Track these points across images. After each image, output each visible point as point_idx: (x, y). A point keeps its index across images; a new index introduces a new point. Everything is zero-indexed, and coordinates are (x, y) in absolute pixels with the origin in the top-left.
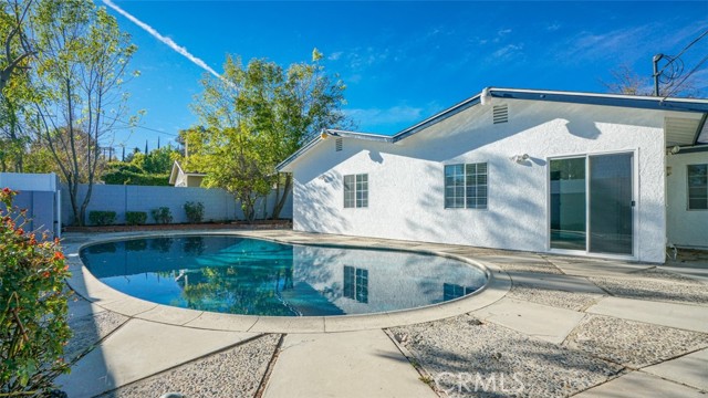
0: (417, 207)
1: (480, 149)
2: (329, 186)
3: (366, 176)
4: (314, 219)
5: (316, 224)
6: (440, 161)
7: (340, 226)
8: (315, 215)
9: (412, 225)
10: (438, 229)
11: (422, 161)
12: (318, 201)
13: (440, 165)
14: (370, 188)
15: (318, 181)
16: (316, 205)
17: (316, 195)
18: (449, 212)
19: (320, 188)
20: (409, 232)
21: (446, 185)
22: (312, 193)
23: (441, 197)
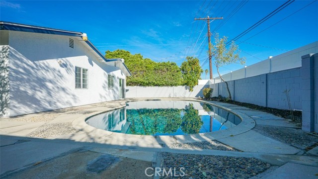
2: (63, 70)
3: (87, 70)
4: (48, 98)
5: (50, 103)
7: (72, 101)
8: (49, 94)
12: (51, 81)
15: (53, 63)
16: (49, 85)
17: (49, 76)
19: (54, 70)
22: (43, 71)
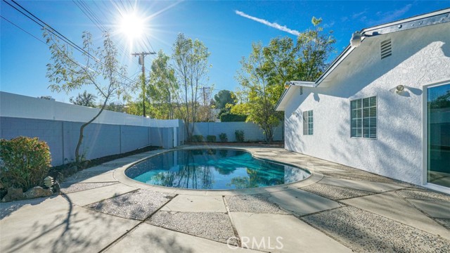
0: (336, 135)
1: (372, 84)
2: (298, 119)
3: (312, 112)
4: (292, 142)
5: (293, 145)
6: (347, 98)
7: (302, 148)
8: (293, 139)
9: (335, 150)
10: (347, 154)
11: (338, 98)
12: (293, 130)
13: (348, 101)
14: (314, 121)
15: (293, 117)
16: (293, 133)
17: (293, 126)
18: (353, 140)
19: (294, 121)
20: (333, 156)
21: (352, 117)
22: (291, 124)
23: (348, 127)
